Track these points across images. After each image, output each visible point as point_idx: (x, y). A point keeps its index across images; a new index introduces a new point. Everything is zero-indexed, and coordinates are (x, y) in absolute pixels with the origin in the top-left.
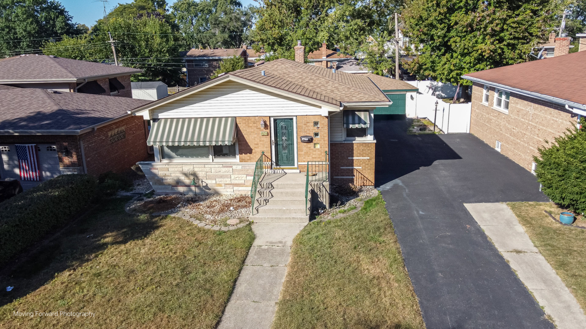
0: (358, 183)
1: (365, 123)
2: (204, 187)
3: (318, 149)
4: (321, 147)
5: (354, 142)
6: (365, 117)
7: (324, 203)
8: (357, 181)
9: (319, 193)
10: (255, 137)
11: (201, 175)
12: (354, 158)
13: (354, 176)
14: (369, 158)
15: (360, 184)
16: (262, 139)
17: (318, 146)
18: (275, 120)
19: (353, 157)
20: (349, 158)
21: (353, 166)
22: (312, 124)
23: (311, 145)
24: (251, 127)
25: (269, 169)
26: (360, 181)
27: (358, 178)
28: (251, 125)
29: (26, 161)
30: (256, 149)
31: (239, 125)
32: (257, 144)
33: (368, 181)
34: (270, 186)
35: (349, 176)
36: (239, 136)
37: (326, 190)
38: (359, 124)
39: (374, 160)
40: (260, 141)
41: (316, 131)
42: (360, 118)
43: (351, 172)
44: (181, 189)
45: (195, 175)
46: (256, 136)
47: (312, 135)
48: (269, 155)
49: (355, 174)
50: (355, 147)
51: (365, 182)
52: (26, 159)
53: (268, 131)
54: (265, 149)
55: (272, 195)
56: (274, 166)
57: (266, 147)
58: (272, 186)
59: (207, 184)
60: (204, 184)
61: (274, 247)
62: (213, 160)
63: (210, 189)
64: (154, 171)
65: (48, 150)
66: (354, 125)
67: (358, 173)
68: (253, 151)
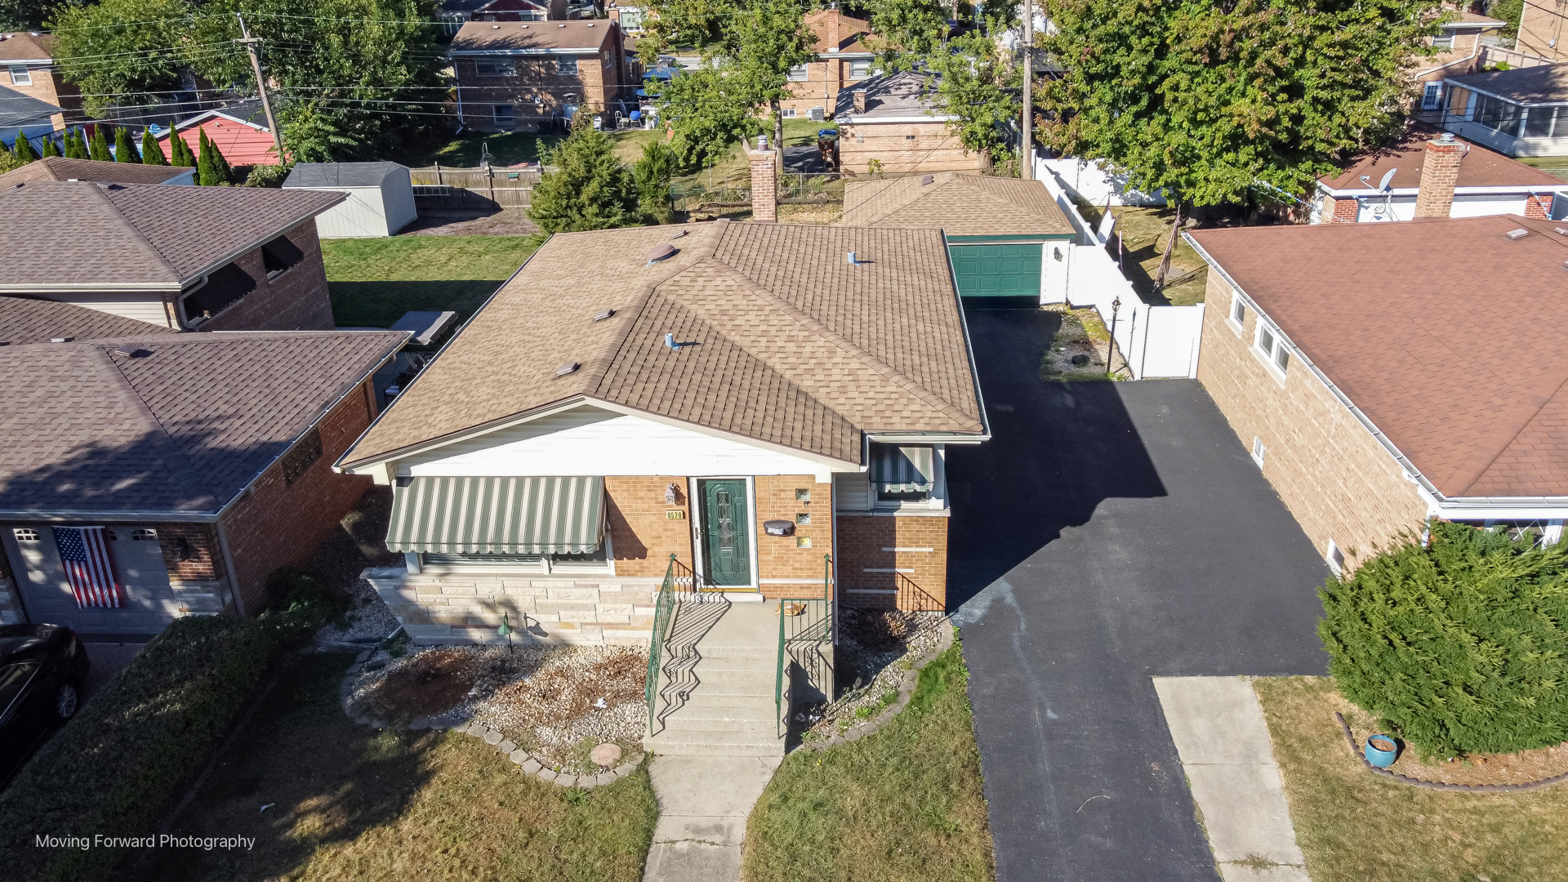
0: (905, 605)
1: (923, 482)
2: (531, 628)
3: (808, 550)
4: (814, 546)
5: (895, 514)
6: (924, 464)
7: (823, 691)
8: (905, 600)
9: (808, 669)
10: (653, 522)
11: (523, 604)
12: (897, 549)
13: (897, 589)
14: (931, 550)
15: (911, 607)
16: (670, 526)
17: (807, 543)
18: (701, 483)
19: (894, 546)
20: (885, 549)
21: (894, 567)
22: (793, 494)
23: (791, 541)
24: (642, 498)
25: (688, 593)
26: (911, 601)
27: (905, 593)
28: (640, 494)
29: (82, 564)
30: (656, 549)
31: (612, 494)
32: (658, 537)
33: (930, 600)
34: (692, 654)
35: (885, 588)
36: (613, 518)
37: (827, 663)
38: (908, 482)
39: (943, 556)
40: (666, 530)
41: (803, 509)
42: (910, 466)
43: (890, 581)
44: (477, 635)
45: (509, 604)
46: (654, 518)
47: (792, 518)
48: (687, 561)
49: (899, 585)
50: (899, 524)
51: (923, 602)
52: (81, 559)
53: (685, 508)
54: (677, 549)
55: (697, 679)
56: (700, 584)
57: (681, 545)
58: (696, 652)
59: (538, 623)
60: (531, 623)
61: (703, 846)
62: (550, 570)
63: (546, 635)
64: (408, 594)
65: (136, 538)
66: (895, 486)
67: (906, 583)
68: (649, 553)
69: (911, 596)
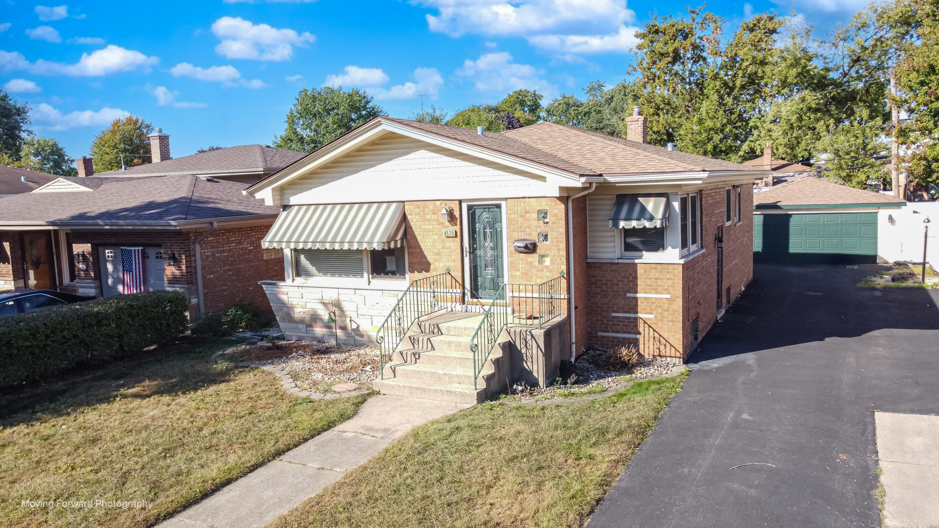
0: (647, 350)
2: (353, 330)
3: (547, 267)
4: (552, 263)
5: (637, 261)
6: (656, 208)
7: (535, 374)
8: (646, 346)
9: (523, 351)
10: (435, 241)
11: (348, 307)
12: (638, 295)
13: (640, 334)
14: (668, 296)
15: (651, 353)
16: (448, 244)
17: (547, 261)
18: (470, 208)
19: (636, 292)
20: (628, 295)
21: (637, 312)
22: (535, 215)
23: (533, 258)
24: (428, 220)
25: (458, 304)
26: (651, 347)
27: (647, 339)
28: (428, 217)
30: (437, 264)
31: (409, 217)
32: (438, 254)
33: (668, 346)
34: (436, 330)
35: (629, 333)
36: (409, 237)
38: (638, 219)
39: (679, 302)
40: (444, 248)
42: (643, 209)
43: (632, 325)
44: (319, 331)
46: (436, 237)
48: (458, 275)
49: (641, 330)
50: (640, 270)
51: (662, 347)
52: (130, 271)
53: (458, 228)
54: (451, 264)
55: (432, 347)
56: (468, 297)
57: (454, 261)
58: (439, 329)
59: (358, 326)
60: (354, 326)
61: (365, 436)
62: (369, 282)
63: (362, 336)
64: (284, 297)
65: (157, 257)
66: (627, 222)
67: (647, 329)
68: (432, 267)
69: (652, 340)
